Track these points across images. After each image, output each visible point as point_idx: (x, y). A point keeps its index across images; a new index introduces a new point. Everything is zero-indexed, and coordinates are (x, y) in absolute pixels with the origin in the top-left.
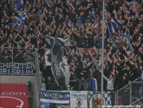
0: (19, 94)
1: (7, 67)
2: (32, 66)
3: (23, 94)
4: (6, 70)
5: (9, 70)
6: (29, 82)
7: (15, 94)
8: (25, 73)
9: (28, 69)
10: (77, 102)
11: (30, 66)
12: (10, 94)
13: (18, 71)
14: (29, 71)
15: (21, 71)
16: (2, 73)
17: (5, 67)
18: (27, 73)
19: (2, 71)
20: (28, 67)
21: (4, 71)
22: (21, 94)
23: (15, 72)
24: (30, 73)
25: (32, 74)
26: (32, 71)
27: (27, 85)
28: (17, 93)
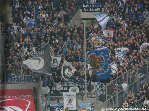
0: (27, 97)
1: (18, 78)
2: (36, 76)
3: (30, 96)
4: (17, 80)
5: (19, 80)
6: (34, 88)
7: (24, 96)
8: (31, 82)
9: (33, 79)
10: (69, 100)
11: (34, 77)
12: (20, 96)
13: (26, 81)
14: (33, 80)
15: (28, 80)
16: (14, 82)
17: (17, 78)
18: (32, 82)
19: (15, 81)
20: (33, 77)
21: (16, 81)
22: (28, 97)
23: (23, 81)
24: (34, 81)
25: (36, 82)
26: (36, 79)
27: (32, 89)
28: (26, 96)
